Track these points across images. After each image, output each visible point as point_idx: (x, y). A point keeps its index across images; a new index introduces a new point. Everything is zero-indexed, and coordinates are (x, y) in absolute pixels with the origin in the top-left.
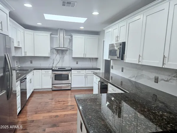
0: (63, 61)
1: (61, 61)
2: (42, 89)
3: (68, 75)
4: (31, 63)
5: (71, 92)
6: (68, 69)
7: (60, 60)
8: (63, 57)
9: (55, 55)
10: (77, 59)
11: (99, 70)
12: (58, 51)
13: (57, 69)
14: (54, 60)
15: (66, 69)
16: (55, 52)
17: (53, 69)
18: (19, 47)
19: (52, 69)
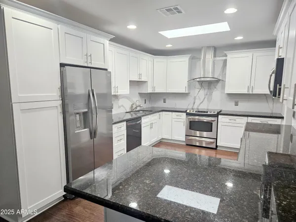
0: (209, 100)
1: (206, 99)
2: (172, 140)
3: (212, 123)
4: (165, 102)
5: (216, 154)
6: (212, 113)
7: (204, 99)
8: (211, 94)
9: (197, 91)
10: (236, 97)
11: (280, 120)
12: (201, 83)
13: (194, 112)
14: (195, 98)
15: (209, 113)
16: (198, 85)
17: (188, 111)
18: (141, 80)
19: (186, 112)
